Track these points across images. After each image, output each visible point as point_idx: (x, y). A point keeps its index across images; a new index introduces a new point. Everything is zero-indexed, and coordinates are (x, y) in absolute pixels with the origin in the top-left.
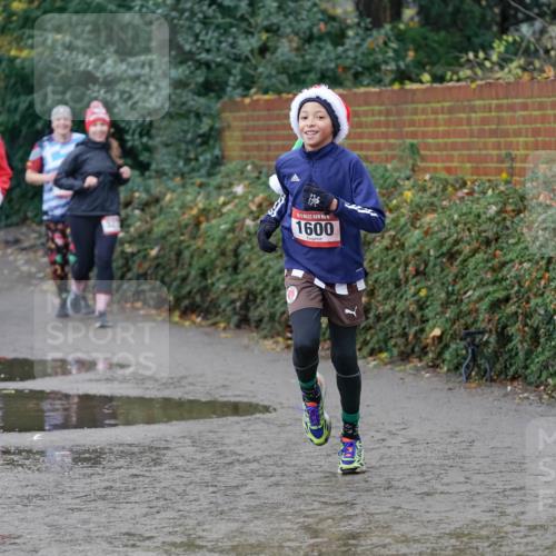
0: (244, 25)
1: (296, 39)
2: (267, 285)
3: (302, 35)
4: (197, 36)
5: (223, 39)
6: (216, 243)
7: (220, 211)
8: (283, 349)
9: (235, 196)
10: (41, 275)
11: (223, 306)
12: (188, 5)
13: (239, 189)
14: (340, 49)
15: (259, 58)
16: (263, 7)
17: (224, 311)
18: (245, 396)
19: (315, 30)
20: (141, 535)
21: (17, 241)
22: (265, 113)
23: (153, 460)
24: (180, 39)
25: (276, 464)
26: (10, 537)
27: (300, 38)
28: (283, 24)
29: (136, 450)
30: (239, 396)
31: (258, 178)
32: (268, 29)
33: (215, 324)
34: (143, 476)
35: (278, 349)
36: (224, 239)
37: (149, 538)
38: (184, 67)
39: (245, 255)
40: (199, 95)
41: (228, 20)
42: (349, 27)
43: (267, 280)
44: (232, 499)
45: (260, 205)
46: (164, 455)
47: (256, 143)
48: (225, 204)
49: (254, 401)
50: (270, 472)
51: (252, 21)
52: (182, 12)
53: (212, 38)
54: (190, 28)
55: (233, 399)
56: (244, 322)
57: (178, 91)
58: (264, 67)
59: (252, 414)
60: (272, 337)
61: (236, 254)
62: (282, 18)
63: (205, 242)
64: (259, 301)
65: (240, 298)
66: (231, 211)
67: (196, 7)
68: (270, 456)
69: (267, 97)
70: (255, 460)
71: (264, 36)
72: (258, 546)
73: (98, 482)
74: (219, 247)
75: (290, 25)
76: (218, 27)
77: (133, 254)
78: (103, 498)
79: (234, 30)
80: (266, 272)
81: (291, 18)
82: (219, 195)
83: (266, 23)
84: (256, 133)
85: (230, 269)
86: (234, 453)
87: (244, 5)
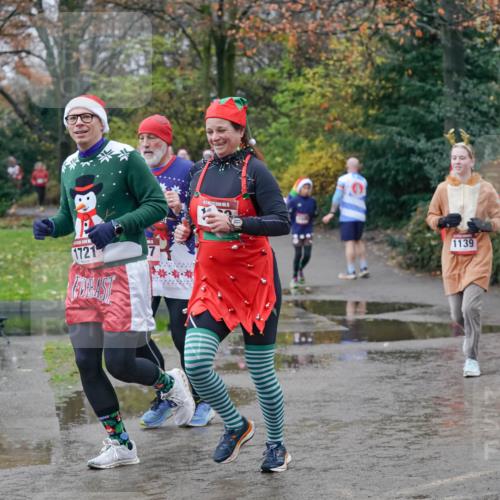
0: (493, 122)
5: (482, 129)
10: (386, 257)
12: (463, 111)
20: (443, 398)
21: (373, 239)
23: (449, 357)
26: (372, 399)
29: (439, 351)
30: (493, 322)
34: (444, 366)
37: (448, 400)
41: (484, 119)
46: (455, 354)
51: (497, 120)
52: (460, 114)
54: (465, 123)
67: (467, 113)
73: (420, 369)
76: (479, 123)
77: (435, 246)
78: (422, 378)
79: (487, 124)
86: (492, 353)
87: (493, 110)
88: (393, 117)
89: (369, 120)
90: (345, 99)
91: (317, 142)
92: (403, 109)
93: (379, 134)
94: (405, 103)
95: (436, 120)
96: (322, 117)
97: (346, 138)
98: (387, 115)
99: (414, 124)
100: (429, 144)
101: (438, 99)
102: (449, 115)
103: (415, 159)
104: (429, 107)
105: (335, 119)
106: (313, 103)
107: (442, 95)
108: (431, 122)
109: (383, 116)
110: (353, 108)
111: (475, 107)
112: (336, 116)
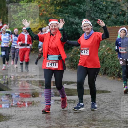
0: (104, 12)
1: (115, 15)
2: (110, 66)
3: (116, 14)
4: (95, 15)
5: (100, 15)
7: (100, 51)
8: (113, 80)
9: (103, 48)
12: (93, 8)
13: (104, 46)
14: (124, 17)
15: (108, 19)
16: (108, 8)
17: (101, 71)
19: (119, 13)
20: (84, 118)
24: (91, 15)
25: (112, 103)
27: (116, 15)
28: (112, 12)
30: (104, 89)
31: (108, 44)
32: (109, 13)
33: (99, 74)
35: (112, 79)
37: (86, 119)
38: (92, 21)
39: (105, 60)
40: (95, 26)
41: (101, 11)
42: (126, 13)
43: (110, 65)
44: (103, 111)
45: (108, 50)
46: (89, 101)
48: (101, 49)
49: (107, 90)
50: (110, 105)
51: (106, 11)
52: (92, 9)
53: (98, 15)
54: (93, 13)
55: (103, 90)
56: (105, 74)
58: (109, 21)
59: (106, 93)
60: (111, 77)
61: (103, 59)
62: (112, 10)
64: (108, 69)
65: (104, 69)
66: (102, 51)
67: (95, 9)
68: (110, 102)
69: (109, 27)
70: (107, 102)
71: (109, 14)
72: (108, 120)
75: (114, 12)
76: (99, 13)
79: (102, 13)
80: (109, 63)
81: (114, 11)
82: (100, 47)
83: (109, 12)
85: (102, 63)
86: (103, 101)
87: (104, 8)
88: (66, 10)
89: (56, 11)
90: (48, 3)
92: (70, 7)
93: (61, 17)
94: (71, 5)
95: (82, 11)
97: (47, 18)
98: (64, 10)
99: (74, 13)
100: (80, 20)
102: (87, 9)
103: (74, 26)
104: (80, 7)
105: (44, 11)
107: (85, 2)
108: (81, 12)
109: (62, 10)
110: (50, 7)
111: (98, 6)
112: (44, 10)
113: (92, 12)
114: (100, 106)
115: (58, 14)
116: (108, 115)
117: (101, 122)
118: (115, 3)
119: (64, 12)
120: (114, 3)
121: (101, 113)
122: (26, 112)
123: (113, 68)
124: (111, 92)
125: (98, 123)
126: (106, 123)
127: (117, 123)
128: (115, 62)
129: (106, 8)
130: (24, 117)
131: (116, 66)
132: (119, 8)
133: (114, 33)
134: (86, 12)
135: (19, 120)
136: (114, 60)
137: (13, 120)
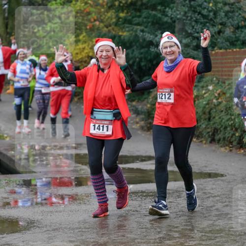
0: (212, 22)
1: (232, 27)
2: (222, 126)
3: (235, 26)
4: (193, 27)
5: (203, 28)
6: (201, 109)
7: (203, 96)
8: (228, 152)
9: (209, 90)
10: (132, 122)
11: (205, 134)
12: (189, 15)
13: (211, 88)
15: (218, 35)
16: (219, 15)
17: (205, 136)
18: (214, 170)
19: (240, 24)
20: (173, 226)
22: (221, 57)
23: (178, 196)
24: (187, 28)
25: (226, 197)
27: (234, 28)
28: (227, 22)
29: (171, 192)
30: (211, 170)
31: (218, 83)
32: (221, 24)
33: (201, 141)
34: (174, 202)
35: (227, 151)
36: (205, 107)
37: (177, 227)
38: (188, 39)
39: (213, 114)
40: (194, 50)
41: (205, 20)
43: (222, 124)
44: (209, 211)
45: (219, 94)
46: (182, 194)
47: (217, 69)
48: (205, 93)
49: (217, 172)
50: (224, 200)
51: (215, 21)
52: (188, 17)
53: (199, 27)
54: (190, 24)
55: (209, 172)
56: (213, 141)
57: (186, 49)
58: (220, 39)
59: (216, 177)
60: (224, 147)
61: (210, 113)
62: (226, 19)
63: (197, 108)
64: (219, 132)
65: (211, 131)
66: (207, 96)
67: (193, 16)
68: (224, 194)
69: (221, 51)
70: (218, 196)
71: (220, 27)
72: (220, 230)
74: (203, 111)
75: (230, 22)
76: (201, 23)
79: (208, 24)
80: (222, 121)
81: (230, 20)
82: (203, 90)
83: (221, 21)
84: (217, 65)
85: (207, 120)
86: (210, 193)
87: (211, 14)
88: (138, 19)
89: (119, 21)
90: (102, 6)
91: (81, 37)
92: (145, 13)
93: (128, 31)
95: (169, 21)
96: (85, 18)
98: (133, 17)
99: (153, 24)
101: (172, 5)
102: (178, 16)
103: (153, 50)
104: (164, 12)
105: (95, 20)
106: (78, 8)
107: (174, 3)
108: (166, 22)
109: (130, 18)
110: (107, 13)
111: (198, 11)
112: (96, 18)
113: (187, 21)
114: (204, 203)
115: (123, 26)
116: (219, 221)
117: (205, 233)
118: (232, 4)
119: (135, 22)
120: (229, 4)
121: (205, 217)
122: (61, 214)
123: (228, 129)
124: (226, 176)
125: (200, 236)
126: (216, 235)
127: (236, 236)
128: (233, 117)
129: (215, 13)
130: (57, 225)
131: (235, 126)
132: (240, 14)
133: (231, 63)
134: (177, 21)
135: (48, 230)
136: (231, 115)
137: (37, 230)
